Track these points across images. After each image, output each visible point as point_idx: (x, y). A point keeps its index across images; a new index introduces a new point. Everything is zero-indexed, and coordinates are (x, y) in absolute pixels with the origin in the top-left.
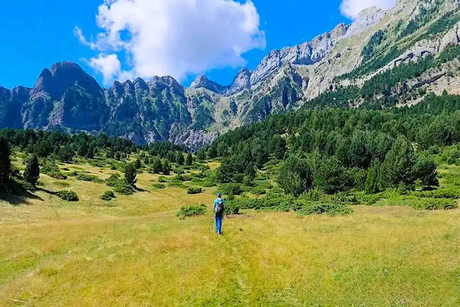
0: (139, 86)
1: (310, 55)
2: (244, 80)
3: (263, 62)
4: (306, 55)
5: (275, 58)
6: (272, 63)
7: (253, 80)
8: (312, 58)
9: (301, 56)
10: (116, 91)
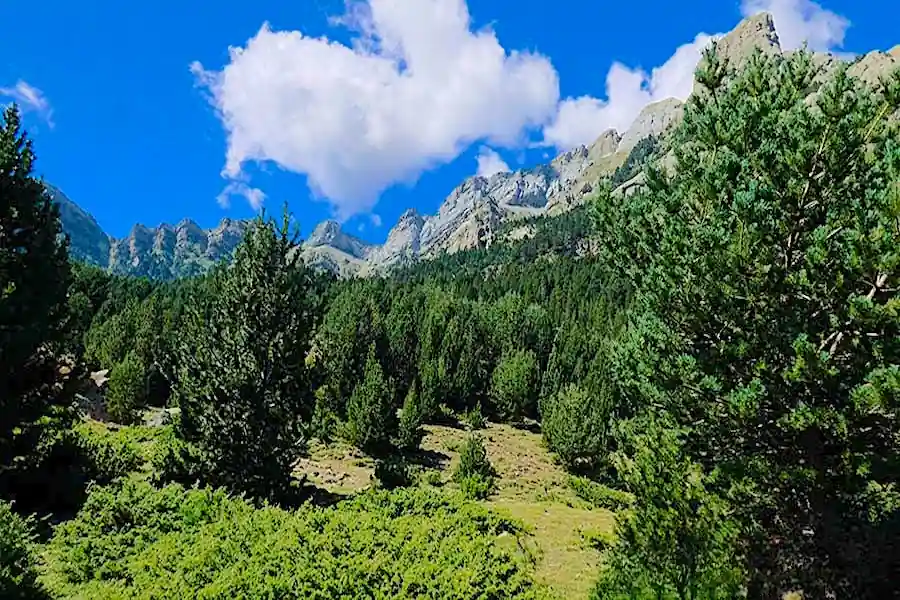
0: (185, 236)
1: (545, 189)
2: (408, 232)
3: (451, 198)
4: (536, 189)
5: (472, 193)
6: (466, 201)
7: (426, 235)
8: (547, 195)
9: (527, 191)
10: (135, 245)
